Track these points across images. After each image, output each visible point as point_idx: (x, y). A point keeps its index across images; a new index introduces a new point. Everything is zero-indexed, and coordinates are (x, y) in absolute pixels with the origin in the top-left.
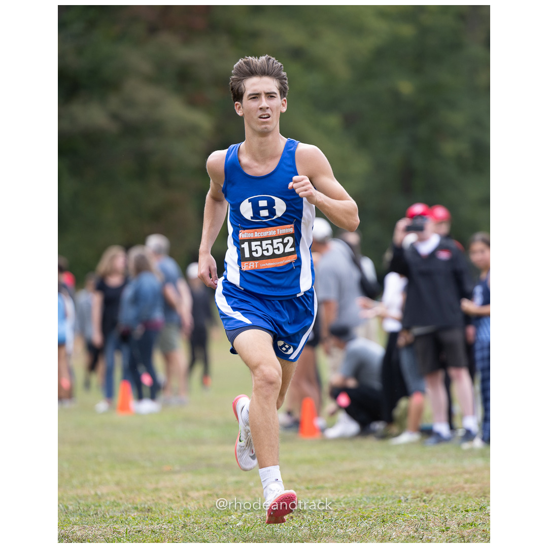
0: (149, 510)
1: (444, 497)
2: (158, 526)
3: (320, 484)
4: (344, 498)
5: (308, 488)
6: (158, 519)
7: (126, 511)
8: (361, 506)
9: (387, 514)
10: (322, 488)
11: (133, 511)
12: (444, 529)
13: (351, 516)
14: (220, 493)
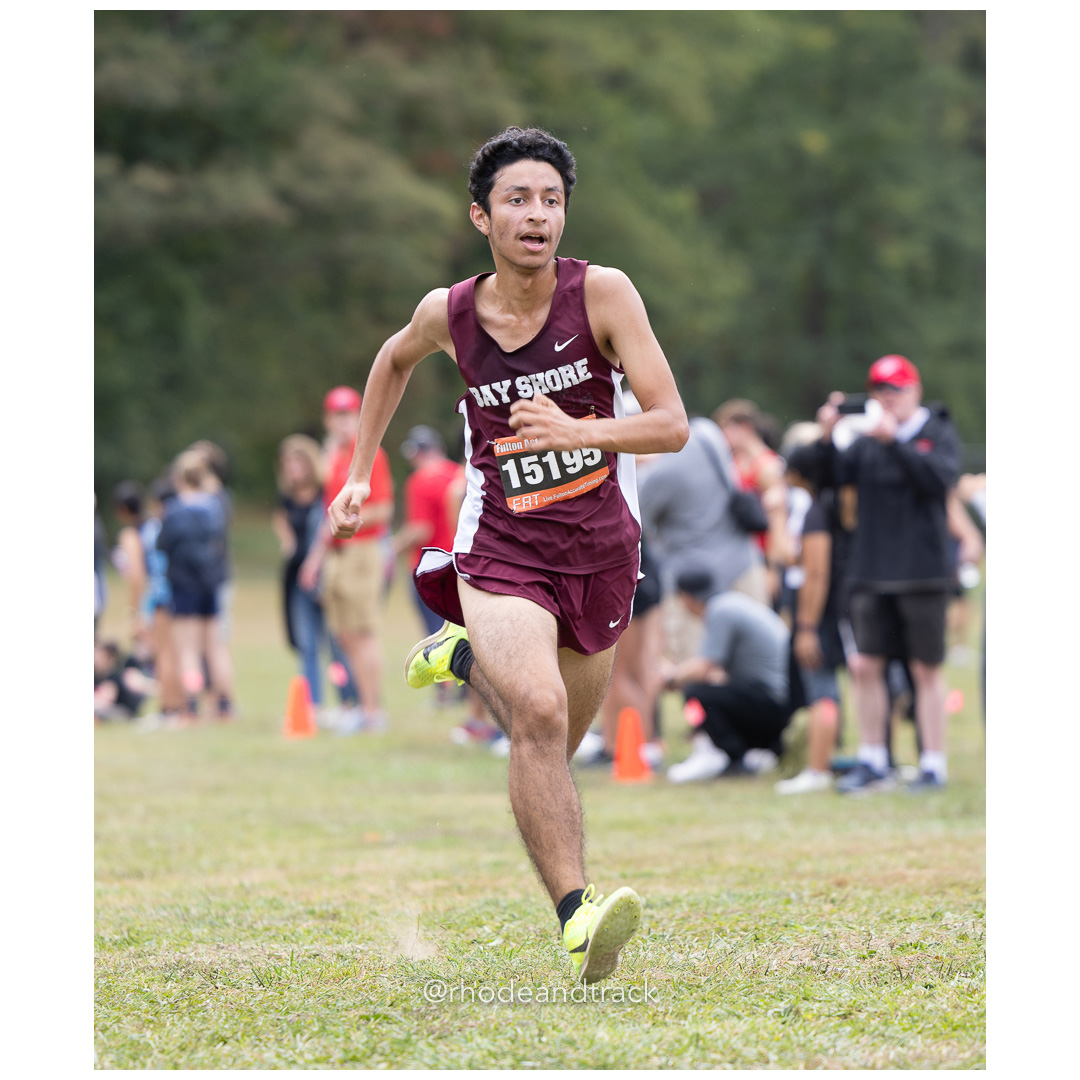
0: (335, 916)
1: (869, 893)
2: (349, 945)
3: (646, 869)
4: (688, 895)
5: (624, 876)
6: (350, 932)
7: (294, 917)
8: (719, 910)
9: (765, 926)
10: (650, 876)
11: (305, 917)
12: (865, 953)
13: (700, 929)
14: (465, 885)
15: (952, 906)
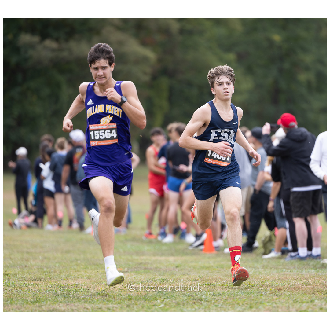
1: (289, 293)
2: (112, 305)
6: (112, 301)
7: (93, 295)
8: (238, 297)
11: (97, 295)
15: (317, 298)
